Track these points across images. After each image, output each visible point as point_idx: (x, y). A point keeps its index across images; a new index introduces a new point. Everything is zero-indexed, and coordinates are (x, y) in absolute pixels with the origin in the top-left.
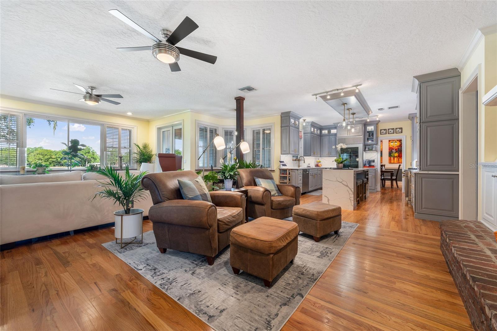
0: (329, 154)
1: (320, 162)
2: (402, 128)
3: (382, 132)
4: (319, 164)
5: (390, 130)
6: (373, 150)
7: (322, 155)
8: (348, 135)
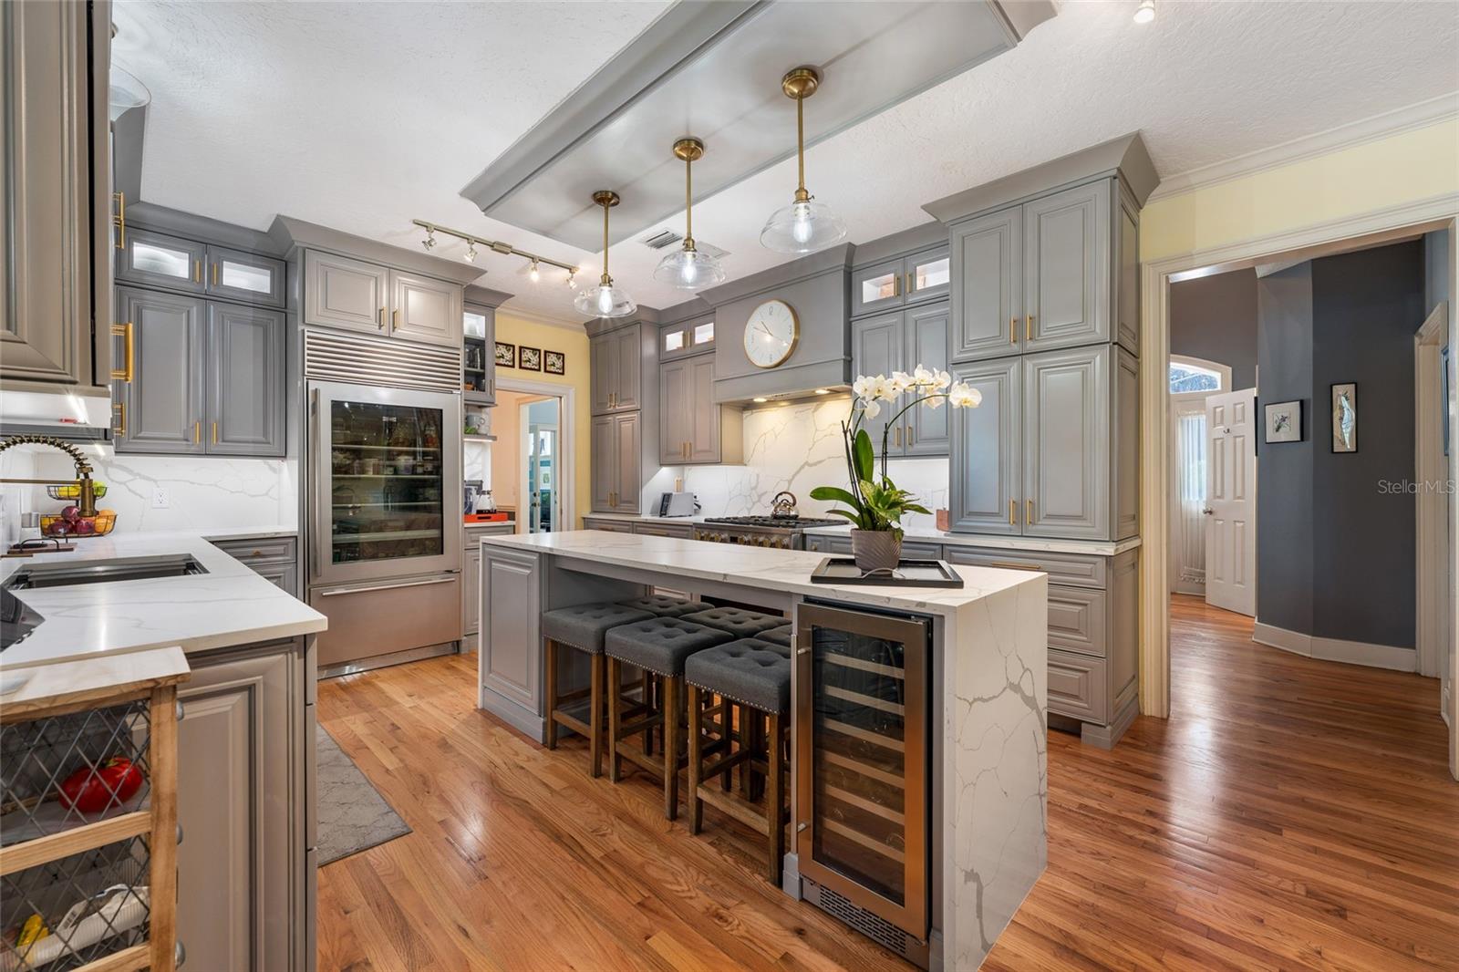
0: (205, 436)
2: (563, 355)
3: (498, 354)
5: (527, 355)
6: (478, 434)
7: (134, 438)
8: (380, 326)
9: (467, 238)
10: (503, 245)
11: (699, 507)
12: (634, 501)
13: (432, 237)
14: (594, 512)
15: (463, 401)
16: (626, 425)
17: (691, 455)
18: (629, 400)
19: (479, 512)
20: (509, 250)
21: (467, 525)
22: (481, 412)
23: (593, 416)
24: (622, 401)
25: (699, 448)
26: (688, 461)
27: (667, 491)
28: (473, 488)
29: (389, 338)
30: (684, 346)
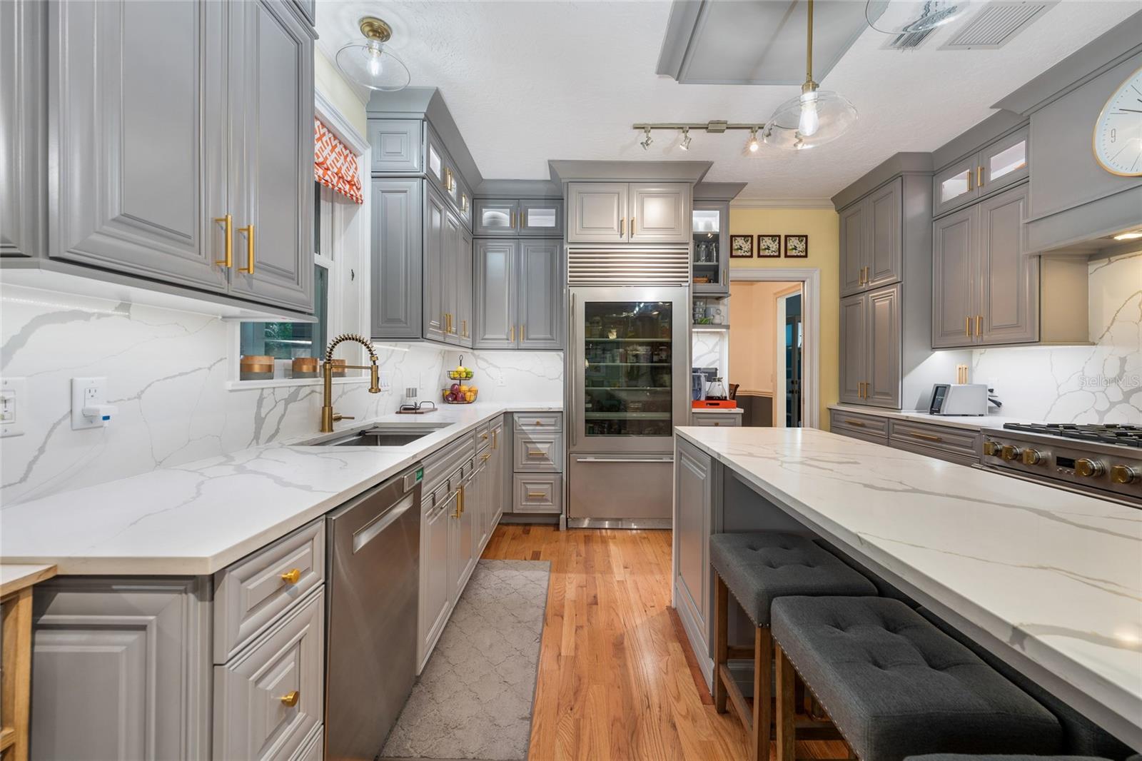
0: (517, 337)
1: (469, 376)
2: (806, 236)
3: (735, 246)
4: (464, 388)
5: (767, 242)
6: (712, 324)
7: (483, 339)
8: (621, 235)
9: (680, 128)
10: (718, 122)
11: (999, 404)
12: (891, 394)
13: (649, 136)
14: (843, 403)
15: (692, 295)
16: (883, 302)
17: (981, 332)
18: (886, 272)
19: (709, 398)
20: (724, 127)
21: (694, 410)
22: (719, 304)
23: (843, 297)
24: (876, 275)
25: (995, 323)
26: (975, 340)
27: (941, 382)
28: (703, 375)
29: (628, 243)
30: (971, 189)
